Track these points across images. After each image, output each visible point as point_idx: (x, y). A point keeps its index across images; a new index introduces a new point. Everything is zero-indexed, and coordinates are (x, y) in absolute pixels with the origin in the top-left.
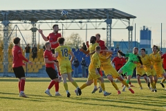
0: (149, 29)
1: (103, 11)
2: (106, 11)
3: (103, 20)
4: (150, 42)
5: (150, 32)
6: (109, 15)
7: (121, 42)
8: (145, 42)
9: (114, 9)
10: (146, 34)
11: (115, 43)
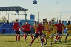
0: (34, 15)
1: (15, 8)
2: (16, 7)
3: (15, 11)
4: (34, 20)
5: (34, 16)
6: (17, 9)
7: (22, 20)
8: (32, 20)
9: (19, 7)
10: (32, 17)
11: (20, 20)
